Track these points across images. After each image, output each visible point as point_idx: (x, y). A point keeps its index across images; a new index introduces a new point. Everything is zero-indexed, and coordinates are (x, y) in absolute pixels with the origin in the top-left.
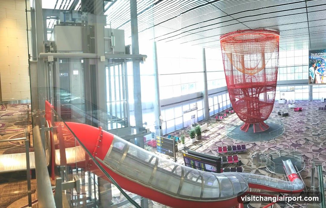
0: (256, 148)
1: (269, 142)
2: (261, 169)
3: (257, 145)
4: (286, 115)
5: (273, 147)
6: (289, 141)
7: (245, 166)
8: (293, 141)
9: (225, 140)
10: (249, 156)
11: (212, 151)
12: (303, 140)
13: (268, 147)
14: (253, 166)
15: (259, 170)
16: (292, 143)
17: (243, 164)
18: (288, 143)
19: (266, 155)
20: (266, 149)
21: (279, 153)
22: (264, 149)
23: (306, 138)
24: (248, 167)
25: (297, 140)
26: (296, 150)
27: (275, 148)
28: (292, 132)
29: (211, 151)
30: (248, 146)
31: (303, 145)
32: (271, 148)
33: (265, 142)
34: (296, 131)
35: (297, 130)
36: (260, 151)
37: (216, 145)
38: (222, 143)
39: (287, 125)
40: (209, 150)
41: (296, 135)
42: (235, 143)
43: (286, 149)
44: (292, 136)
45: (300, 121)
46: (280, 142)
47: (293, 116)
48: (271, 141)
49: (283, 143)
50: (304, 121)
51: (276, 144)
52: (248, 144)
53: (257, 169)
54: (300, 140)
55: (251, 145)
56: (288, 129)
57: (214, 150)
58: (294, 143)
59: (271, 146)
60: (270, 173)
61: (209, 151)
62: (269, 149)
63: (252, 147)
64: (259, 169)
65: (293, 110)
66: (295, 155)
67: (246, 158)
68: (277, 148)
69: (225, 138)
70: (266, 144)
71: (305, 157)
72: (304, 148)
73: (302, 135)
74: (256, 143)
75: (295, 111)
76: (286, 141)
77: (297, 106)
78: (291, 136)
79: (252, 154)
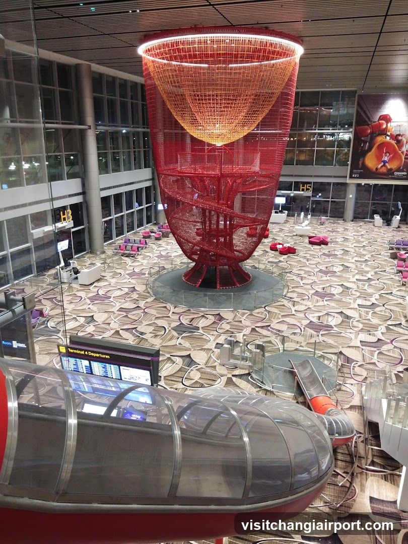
0: (223, 326)
1: (251, 315)
2: (240, 376)
3: (225, 319)
4: (290, 251)
5: (262, 327)
6: (302, 315)
7: (202, 368)
8: (311, 315)
9: (148, 305)
10: (209, 344)
11: (121, 332)
12: (336, 315)
13: (250, 324)
14: (220, 370)
15: (234, 379)
16: (309, 321)
17: (196, 363)
18: (300, 319)
19: (247, 344)
20: (247, 331)
21: (277, 341)
22: (240, 329)
23: (341, 312)
24: (208, 370)
25: (321, 314)
26: (321, 339)
27: (269, 330)
28: (307, 293)
29: (117, 332)
30: (203, 319)
31: (335, 329)
32: (257, 329)
33: (243, 314)
34: (317, 293)
35: (320, 290)
36: (233, 333)
37: (129, 316)
38: (143, 311)
39: (294, 278)
40: (114, 331)
41: (317, 301)
42: (173, 313)
43: (294, 334)
44: (309, 303)
45: (324, 269)
46: (280, 316)
47: (308, 256)
48: (258, 313)
49: (287, 319)
50: (335, 269)
51: (269, 320)
52: (203, 316)
53: (230, 376)
54: (327, 314)
55: (212, 319)
56: (297, 287)
57: (127, 330)
58: (315, 320)
59: (259, 325)
60: (260, 387)
61: (112, 332)
62: (253, 330)
63: (214, 323)
64: (233, 376)
65: (307, 240)
66: (318, 350)
67: (201, 349)
68: (274, 329)
69: (147, 300)
70: (244, 318)
71: (342, 356)
72: (338, 335)
73: (333, 304)
74: (221, 314)
75: (311, 243)
76: (294, 315)
77: (316, 232)
78: (305, 302)
79: (214, 340)
